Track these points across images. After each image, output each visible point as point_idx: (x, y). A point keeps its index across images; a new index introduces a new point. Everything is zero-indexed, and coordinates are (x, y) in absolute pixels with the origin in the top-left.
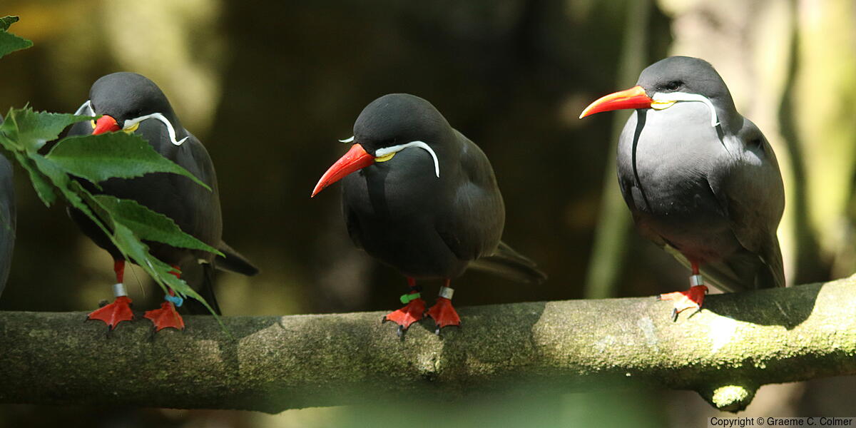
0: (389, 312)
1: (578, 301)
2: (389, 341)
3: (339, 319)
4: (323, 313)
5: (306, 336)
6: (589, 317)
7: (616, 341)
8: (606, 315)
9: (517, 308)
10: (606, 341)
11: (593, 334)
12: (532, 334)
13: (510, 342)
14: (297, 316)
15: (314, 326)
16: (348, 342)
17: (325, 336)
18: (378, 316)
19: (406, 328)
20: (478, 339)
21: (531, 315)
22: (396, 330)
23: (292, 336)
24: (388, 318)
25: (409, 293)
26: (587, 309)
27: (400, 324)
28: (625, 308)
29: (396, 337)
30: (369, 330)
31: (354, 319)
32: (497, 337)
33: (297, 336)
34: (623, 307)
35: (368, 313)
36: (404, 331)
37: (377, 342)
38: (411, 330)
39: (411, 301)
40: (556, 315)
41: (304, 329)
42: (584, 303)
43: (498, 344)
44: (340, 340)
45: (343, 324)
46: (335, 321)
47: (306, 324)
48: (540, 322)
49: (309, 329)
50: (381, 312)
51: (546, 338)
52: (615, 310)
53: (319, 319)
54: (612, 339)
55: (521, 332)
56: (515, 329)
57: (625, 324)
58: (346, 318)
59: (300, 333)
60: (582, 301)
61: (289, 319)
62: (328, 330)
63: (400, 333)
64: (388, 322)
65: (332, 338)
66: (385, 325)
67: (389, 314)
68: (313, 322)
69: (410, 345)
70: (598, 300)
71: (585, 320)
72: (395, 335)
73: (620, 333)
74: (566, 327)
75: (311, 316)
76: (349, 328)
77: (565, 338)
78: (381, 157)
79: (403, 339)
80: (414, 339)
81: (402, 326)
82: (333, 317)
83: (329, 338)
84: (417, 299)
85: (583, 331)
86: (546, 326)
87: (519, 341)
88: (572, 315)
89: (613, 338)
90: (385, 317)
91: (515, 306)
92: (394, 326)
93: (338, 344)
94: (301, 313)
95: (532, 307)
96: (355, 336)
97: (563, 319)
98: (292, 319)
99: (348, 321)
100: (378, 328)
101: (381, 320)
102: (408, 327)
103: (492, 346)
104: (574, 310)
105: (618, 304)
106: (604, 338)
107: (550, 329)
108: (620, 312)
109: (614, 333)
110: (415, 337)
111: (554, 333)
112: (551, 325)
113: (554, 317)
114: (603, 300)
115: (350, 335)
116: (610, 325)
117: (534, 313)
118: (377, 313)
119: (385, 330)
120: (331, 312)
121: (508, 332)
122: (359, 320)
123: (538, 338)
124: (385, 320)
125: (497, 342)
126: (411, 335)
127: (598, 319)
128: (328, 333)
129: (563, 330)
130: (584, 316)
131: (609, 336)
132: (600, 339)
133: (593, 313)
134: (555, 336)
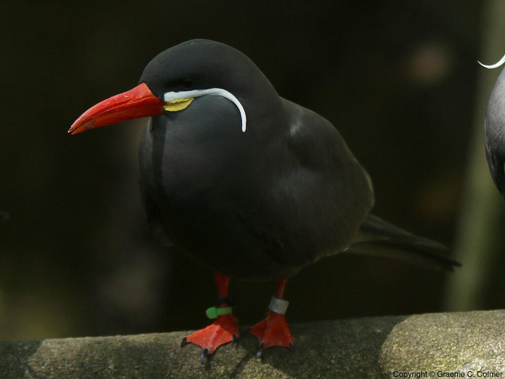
0: (189, 332)
1: (436, 314)
2: (190, 370)
3: (125, 343)
4: (103, 334)
5: (82, 365)
6: (450, 335)
7: (485, 365)
8: (472, 332)
9: (356, 326)
10: (474, 366)
11: (456, 357)
12: (377, 357)
13: (348, 369)
14: (70, 339)
15: (92, 352)
16: (136, 372)
17: (106, 365)
18: (176, 337)
19: (211, 353)
20: (306, 365)
21: (374, 333)
22: (199, 355)
23: (63, 366)
24: (188, 341)
25: (218, 305)
26: (448, 325)
27: (204, 347)
28: (497, 323)
29: (199, 365)
30: (164, 357)
31: (144, 342)
32: (331, 364)
33: (70, 365)
34: (495, 322)
35: (163, 334)
36: (209, 356)
37: (174, 371)
38: (219, 355)
39: (220, 317)
40: (407, 333)
41: (79, 355)
42: (443, 316)
43: (332, 372)
44: (127, 370)
45: (130, 348)
46: (119, 345)
47: (82, 349)
48: (387, 343)
49: (86, 355)
50: (179, 333)
51: (394, 364)
52: (485, 326)
53: (99, 343)
54: (481, 364)
55: (363, 356)
56: (355, 353)
57: (497, 343)
58: (133, 340)
59: (74, 362)
60: (441, 314)
61: (59, 343)
62: (111, 357)
63: (205, 360)
64: (189, 346)
65: (115, 367)
66: (184, 350)
67: (190, 335)
68: (91, 346)
69: (218, 374)
70: (461, 313)
71: (445, 339)
72: (196, 361)
73: (491, 355)
74: (421, 348)
75: (88, 339)
76: (137, 353)
77: (419, 363)
78: (172, 105)
79: (208, 368)
80: (223, 367)
81: (206, 351)
82: (117, 340)
83: (111, 367)
84: (227, 316)
85: (443, 353)
86: (394, 348)
87: (359, 368)
88: (428, 332)
89: (481, 362)
90: (185, 339)
91: (354, 322)
92: (197, 351)
93: (124, 375)
94: (74, 335)
95: (377, 324)
96: (146, 364)
97: (416, 338)
98: (63, 343)
99: (136, 344)
100: (175, 353)
101: (179, 343)
102: (215, 352)
103: (325, 375)
104: (431, 326)
105: (487, 318)
106: (470, 362)
107: (400, 351)
108: (490, 328)
109: (484, 354)
110: (225, 364)
111: (404, 355)
112: (401, 346)
113: (405, 336)
114: (469, 313)
115: (139, 363)
116: (478, 345)
117: (379, 331)
118: (173, 334)
119: (185, 356)
120: (114, 334)
121: (345, 355)
122: (151, 344)
123: (384, 363)
124: (185, 343)
125: (330, 370)
126: (218, 361)
127: (462, 337)
128: (111, 361)
129: (417, 352)
130: (444, 334)
131: (477, 360)
132: (465, 363)
133: (456, 330)
134: (406, 361)
